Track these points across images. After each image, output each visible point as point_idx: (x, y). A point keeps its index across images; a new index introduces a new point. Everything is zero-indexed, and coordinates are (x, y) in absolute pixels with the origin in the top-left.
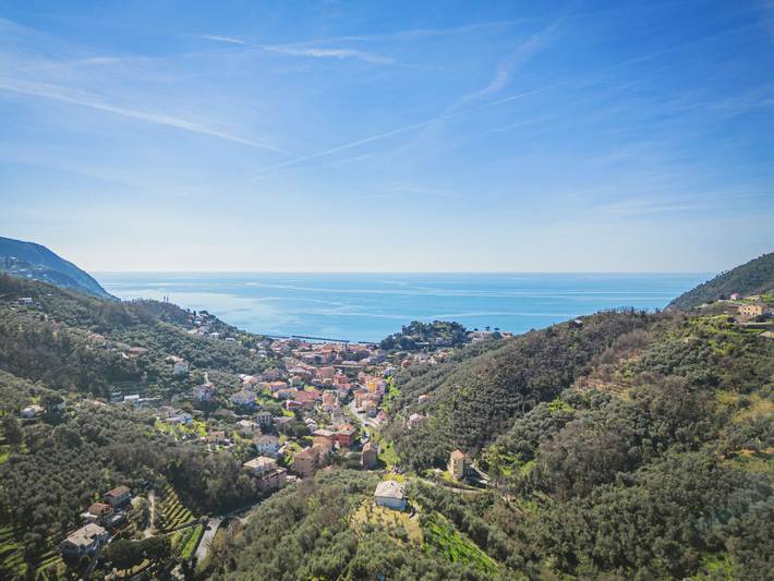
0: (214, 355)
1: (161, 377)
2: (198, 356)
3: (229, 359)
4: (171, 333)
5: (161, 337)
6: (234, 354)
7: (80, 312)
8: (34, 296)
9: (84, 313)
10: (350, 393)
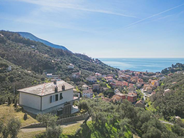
0: (89, 67)
1: (62, 69)
2: (83, 66)
3: (94, 68)
4: (76, 59)
5: (72, 59)
6: (97, 68)
7: (47, 50)
8: (35, 45)
9: (49, 51)
10: (143, 85)
